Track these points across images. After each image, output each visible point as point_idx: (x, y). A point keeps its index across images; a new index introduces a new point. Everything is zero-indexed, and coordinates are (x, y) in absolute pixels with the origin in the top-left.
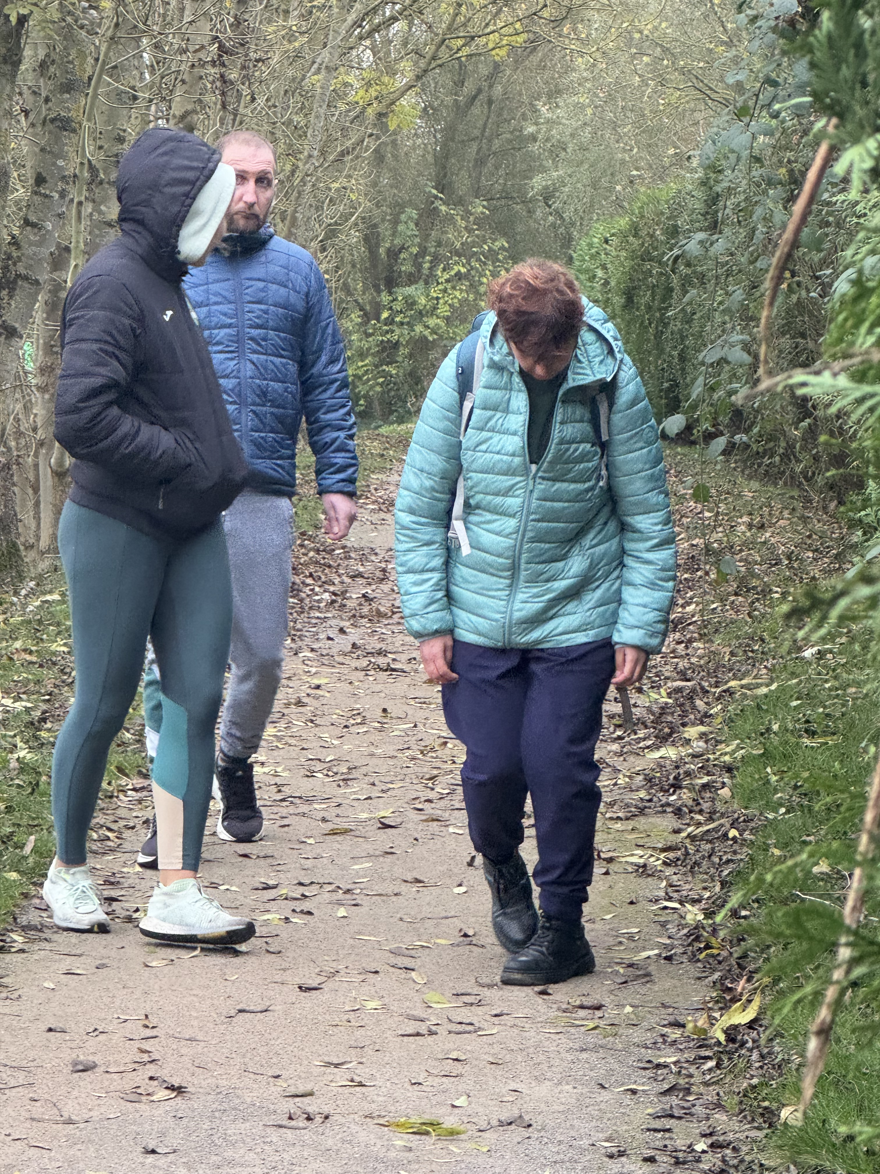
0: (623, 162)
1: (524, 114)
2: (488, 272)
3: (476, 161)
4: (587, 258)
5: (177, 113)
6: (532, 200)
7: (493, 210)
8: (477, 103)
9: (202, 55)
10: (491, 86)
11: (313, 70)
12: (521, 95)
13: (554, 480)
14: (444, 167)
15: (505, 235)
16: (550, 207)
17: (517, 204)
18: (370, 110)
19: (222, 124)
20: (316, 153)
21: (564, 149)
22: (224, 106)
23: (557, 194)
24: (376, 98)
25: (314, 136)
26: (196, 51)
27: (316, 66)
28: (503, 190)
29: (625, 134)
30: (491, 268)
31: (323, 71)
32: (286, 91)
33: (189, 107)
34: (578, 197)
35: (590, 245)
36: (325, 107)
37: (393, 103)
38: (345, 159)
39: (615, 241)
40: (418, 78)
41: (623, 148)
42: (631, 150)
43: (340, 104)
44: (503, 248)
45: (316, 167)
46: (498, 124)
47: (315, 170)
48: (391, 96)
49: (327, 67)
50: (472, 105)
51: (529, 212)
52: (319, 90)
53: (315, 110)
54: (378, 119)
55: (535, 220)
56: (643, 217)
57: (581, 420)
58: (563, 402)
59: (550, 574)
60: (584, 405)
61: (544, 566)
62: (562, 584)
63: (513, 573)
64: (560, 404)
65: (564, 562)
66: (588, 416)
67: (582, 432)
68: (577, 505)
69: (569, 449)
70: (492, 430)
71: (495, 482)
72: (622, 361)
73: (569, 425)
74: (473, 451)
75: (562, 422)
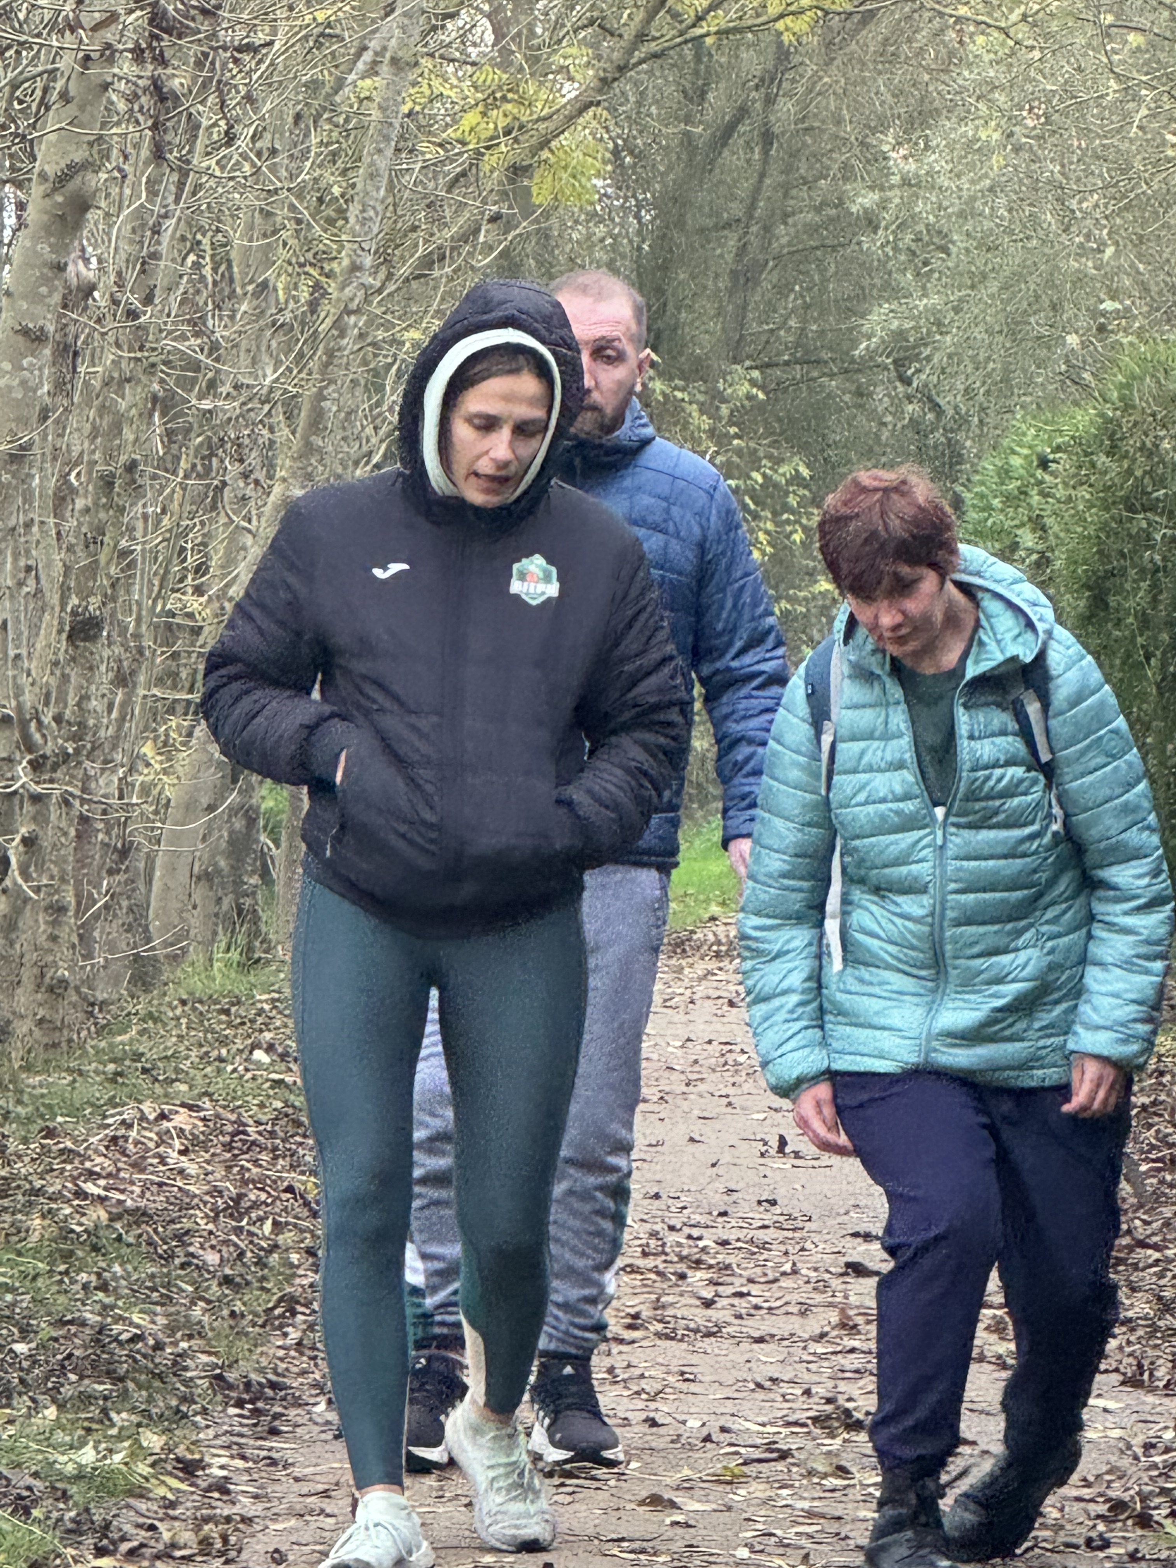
0: (1080, 279)
1: (846, 167)
2: (762, 536)
3: (734, 274)
4: (996, 503)
5: (51, 170)
6: (868, 364)
7: (775, 390)
8: (737, 141)
9: (109, 35)
10: (770, 101)
11: (360, 65)
12: (839, 122)
13: (975, 826)
14: (659, 291)
15: (803, 448)
16: (907, 382)
17: (832, 376)
18: (490, 160)
19: (152, 193)
20: (368, 261)
21: (945, 250)
22: (158, 154)
23: (926, 352)
24: (508, 132)
25: (363, 222)
26: (95, 28)
27: (367, 57)
28: (797, 345)
29: (1086, 214)
30: (770, 526)
31: (385, 69)
32: (298, 117)
33: (79, 155)
34: (973, 358)
35: (1005, 473)
36: (389, 152)
37: (545, 144)
38: (436, 273)
39: (1064, 463)
40: (605, 83)
41: (1081, 246)
42: (1100, 251)
43: (422, 147)
44: (797, 479)
45: (369, 293)
46: (786, 189)
47: (367, 300)
48: (542, 126)
49: (394, 61)
50: (724, 144)
51: (859, 393)
52: (375, 114)
53: (366, 159)
54: (512, 181)
55: (873, 415)
56: (1127, 406)
57: (1003, 733)
58: (966, 706)
59: (992, 973)
60: (1004, 710)
61: (982, 960)
62: (1011, 990)
63: (938, 973)
64: (961, 710)
65: (1011, 956)
66: (1013, 726)
67: (1008, 751)
68: (1018, 861)
69: (988, 778)
70: (870, 769)
71: (887, 846)
72: (1049, 633)
73: (986, 741)
74: (848, 806)
75: (971, 737)
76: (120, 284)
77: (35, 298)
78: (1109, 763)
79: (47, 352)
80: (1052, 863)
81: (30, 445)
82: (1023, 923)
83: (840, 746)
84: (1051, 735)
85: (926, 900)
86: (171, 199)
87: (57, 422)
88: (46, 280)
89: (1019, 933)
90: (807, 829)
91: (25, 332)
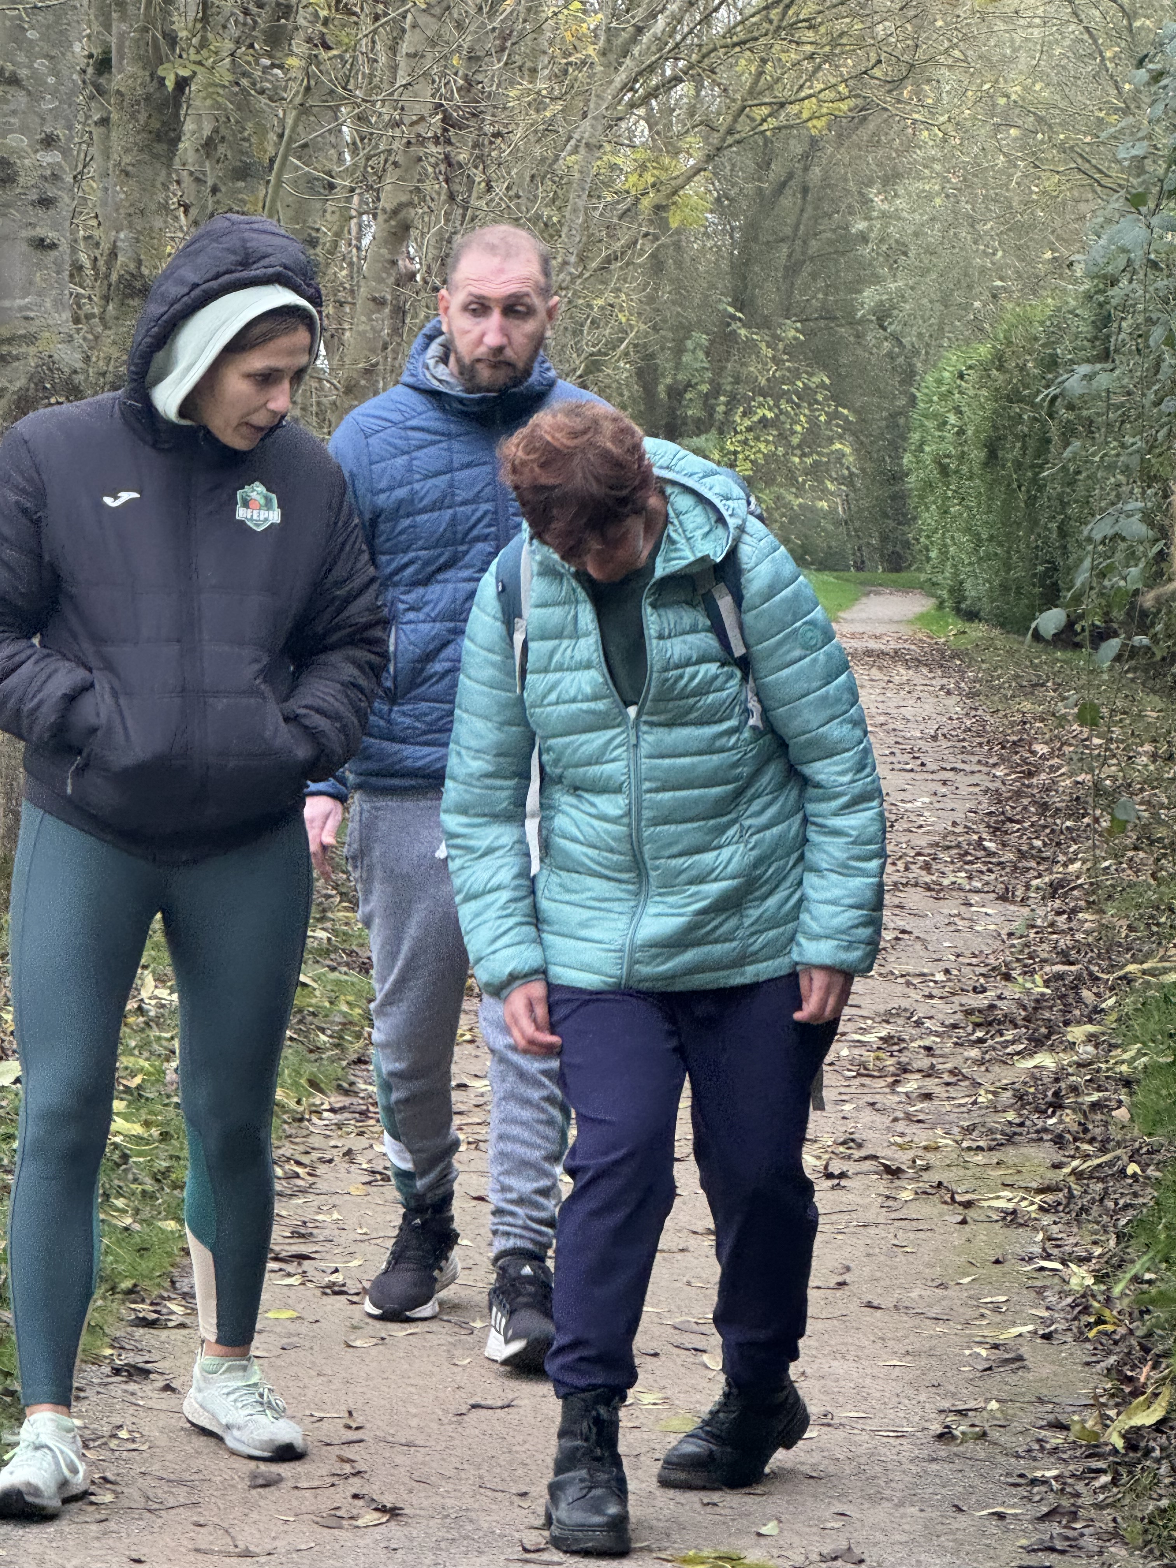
0: (983, 270)
1: (850, 206)
2: (802, 418)
3: (786, 268)
4: (935, 398)
5: (389, 206)
6: (863, 321)
7: (810, 334)
8: (788, 191)
9: (421, 129)
10: (806, 169)
11: (568, 147)
12: (846, 180)
13: (670, 724)
14: (744, 278)
15: (825, 367)
16: (885, 329)
17: (841, 326)
18: (644, 202)
19: (447, 220)
20: (573, 259)
21: (905, 254)
22: (452, 197)
23: (895, 312)
24: (653, 185)
25: (570, 236)
26: (413, 124)
27: (573, 142)
28: (822, 308)
29: (986, 232)
30: (807, 412)
31: (582, 150)
32: (533, 177)
33: (404, 198)
34: (922, 317)
35: (939, 382)
36: (585, 197)
37: (675, 193)
38: (612, 267)
39: (972, 375)
40: (709, 158)
41: (984, 251)
42: (994, 254)
43: (605, 193)
44: (822, 385)
45: (574, 279)
46: (816, 219)
47: (573, 281)
48: (673, 183)
49: (587, 145)
50: (781, 193)
51: (858, 336)
52: (577, 175)
53: (571, 201)
54: (656, 214)
55: (865, 348)
56: (1009, 343)
57: (694, 630)
58: (654, 606)
59: (694, 872)
60: (694, 607)
61: (681, 860)
62: (714, 888)
63: (639, 875)
64: (649, 610)
65: (715, 853)
66: (704, 621)
67: (699, 648)
68: (715, 757)
69: (681, 677)
70: (560, 668)
71: (581, 745)
72: (741, 529)
73: (675, 640)
74: (541, 706)
75: (661, 637)
76: (429, 271)
77: (381, 280)
78: (805, 657)
79: (387, 310)
80: (753, 757)
81: (377, 364)
82: (725, 819)
83: (532, 645)
84: (747, 631)
85: (621, 800)
86: (458, 223)
87: (393, 350)
88: (385, 269)
89: (722, 830)
90: (506, 728)
91: (374, 299)
